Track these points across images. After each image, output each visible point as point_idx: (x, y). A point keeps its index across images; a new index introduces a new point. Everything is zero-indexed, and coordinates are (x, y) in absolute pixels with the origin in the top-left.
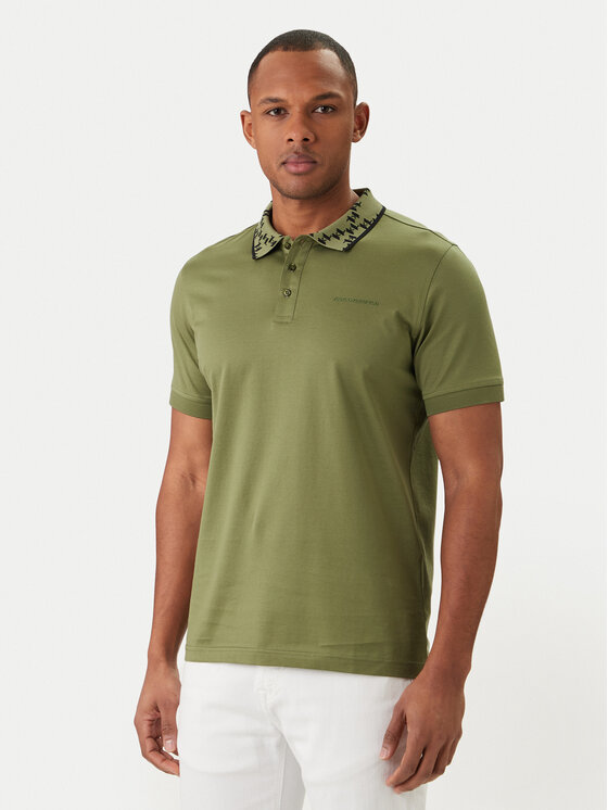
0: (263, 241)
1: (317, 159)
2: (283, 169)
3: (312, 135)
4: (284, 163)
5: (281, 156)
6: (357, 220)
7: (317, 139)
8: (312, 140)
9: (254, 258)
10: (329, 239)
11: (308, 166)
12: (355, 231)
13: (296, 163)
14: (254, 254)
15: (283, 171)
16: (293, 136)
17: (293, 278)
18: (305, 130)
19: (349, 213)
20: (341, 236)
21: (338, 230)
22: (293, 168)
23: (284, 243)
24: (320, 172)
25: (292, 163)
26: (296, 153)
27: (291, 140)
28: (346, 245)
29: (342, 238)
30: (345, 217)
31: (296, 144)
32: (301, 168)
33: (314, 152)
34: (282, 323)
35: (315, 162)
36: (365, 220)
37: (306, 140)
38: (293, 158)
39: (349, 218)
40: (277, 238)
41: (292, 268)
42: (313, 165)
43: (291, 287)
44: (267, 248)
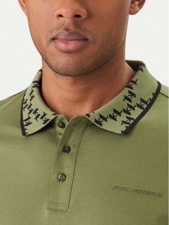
0: (33, 116)
1: (89, 37)
2: (52, 46)
3: (84, 11)
4: (54, 39)
5: (51, 32)
6: (133, 99)
7: (90, 15)
8: (84, 16)
9: (24, 133)
10: (105, 119)
11: (79, 44)
12: (132, 112)
13: (66, 41)
14: (23, 130)
15: (52, 47)
16: (63, 12)
17: (68, 161)
18: (77, 6)
19: (125, 92)
20: (118, 117)
21: (115, 111)
22: (62, 46)
23: (57, 121)
24: (92, 50)
25: (62, 40)
26: (67, 30)
27: (61, 16)
28: (124, 128)
29: (120, 119)
30: (121, 96)
31: (67, 20)
32: (71, 46)
33: (85, 30)
34: (56, 210)
35: (86, 40)
36: (142, 100)
37: (78, 16)
38: (63, 35)
39: (126, 98)
40: (50, 116)
41: (66, 150)
42: (84, 43)
43: (66, 171)
44: (37, 125)
